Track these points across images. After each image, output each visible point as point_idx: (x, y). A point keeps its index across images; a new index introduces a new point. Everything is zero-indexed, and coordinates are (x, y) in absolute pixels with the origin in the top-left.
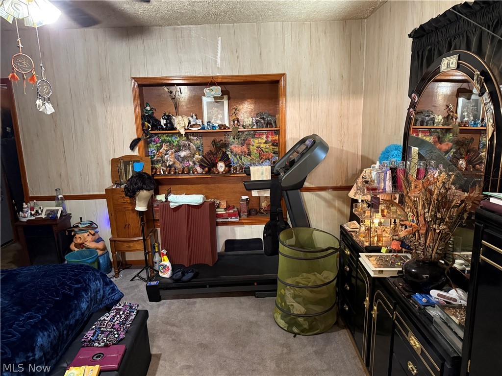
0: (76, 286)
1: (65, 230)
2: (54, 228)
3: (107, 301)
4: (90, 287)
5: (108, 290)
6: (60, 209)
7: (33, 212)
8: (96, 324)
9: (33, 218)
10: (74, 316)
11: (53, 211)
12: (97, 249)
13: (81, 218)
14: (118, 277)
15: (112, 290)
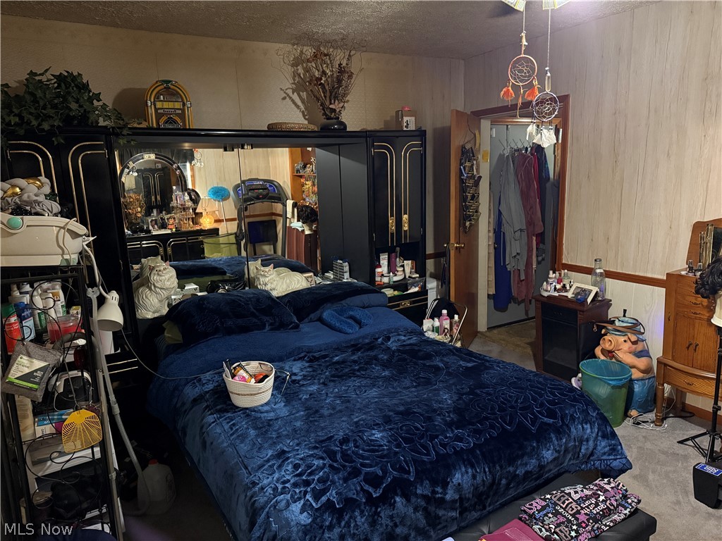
0: (546, 419)
1: (593, 323)
2: (579, 316)
3: (597, 463)
4: (570, 430)
5: (604, 447)
6: (595, 290)
7: (558, 286)
8: (553, 494)
9: (556, 294)
10: (526, 464)
11: (584, 290)
12: (633, 367)
13: (625, 311)
14: (661, 426)
15: (610, 449)
